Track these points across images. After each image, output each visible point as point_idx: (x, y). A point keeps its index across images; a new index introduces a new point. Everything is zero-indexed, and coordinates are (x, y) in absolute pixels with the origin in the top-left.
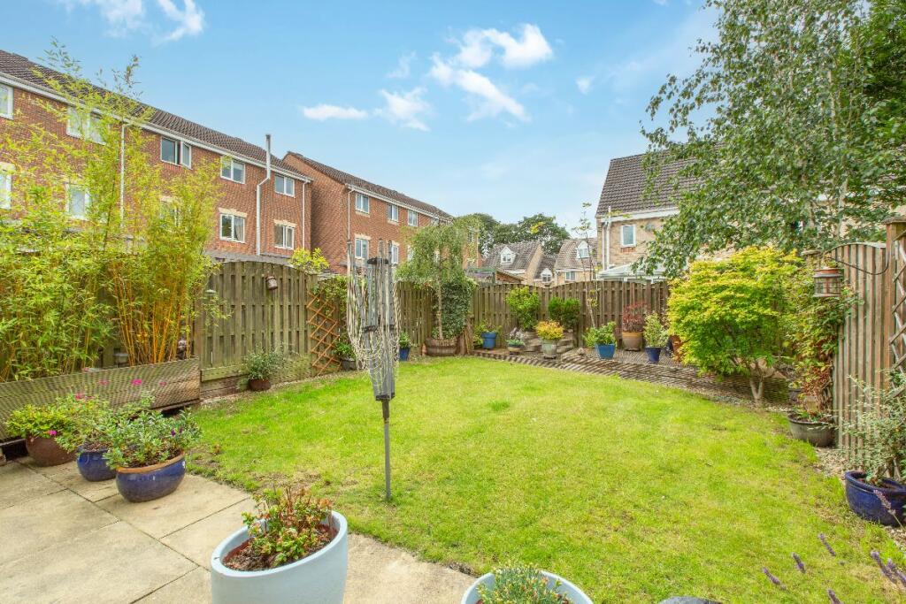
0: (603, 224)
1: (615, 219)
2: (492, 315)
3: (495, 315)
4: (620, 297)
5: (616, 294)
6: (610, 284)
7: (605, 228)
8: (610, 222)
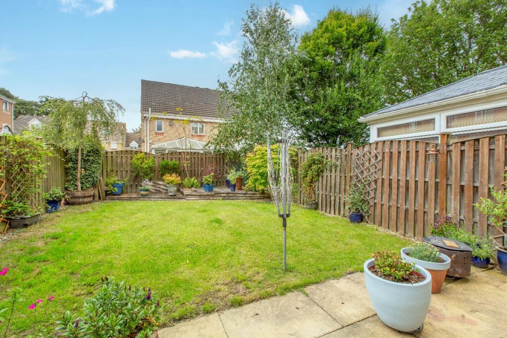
0: (145, 117)
1: (153, 116)
2: (115, 171)
3: (117, 171)
4: (198, 160)
5: (196, 159)
6: (193, 154)
7: (147, 120)
8: (150, 117)
